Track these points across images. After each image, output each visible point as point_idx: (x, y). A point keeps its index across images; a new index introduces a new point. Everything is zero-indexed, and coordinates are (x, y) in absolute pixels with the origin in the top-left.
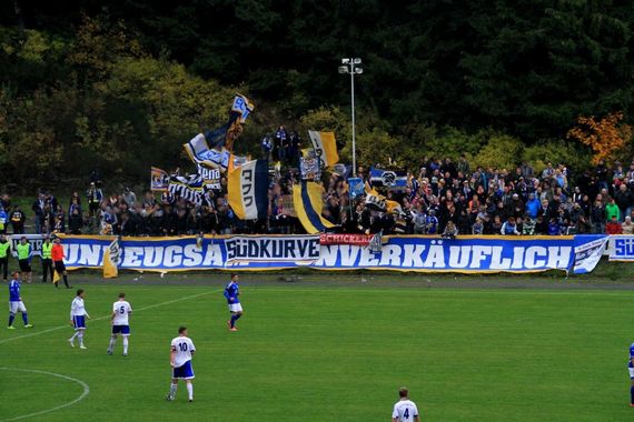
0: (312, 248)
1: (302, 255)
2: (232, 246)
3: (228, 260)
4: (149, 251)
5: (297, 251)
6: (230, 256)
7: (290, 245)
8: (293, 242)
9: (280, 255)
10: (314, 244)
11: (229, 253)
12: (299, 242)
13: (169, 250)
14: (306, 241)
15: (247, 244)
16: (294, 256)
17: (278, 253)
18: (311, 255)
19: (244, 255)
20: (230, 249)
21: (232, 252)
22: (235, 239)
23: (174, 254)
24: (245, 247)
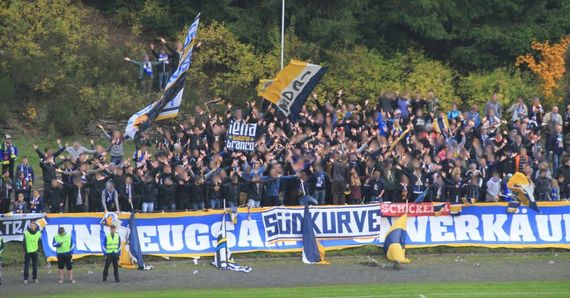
0: (372, 221)
1: (361, 229)
2: (271, 221)
3: (268, 238)
4: (164, 230)
5: (353, 225)
6: (270, 234)
7: (344, 217)
8: (347, 214)
9: (333, 231)
10: (375, 216)
11: (267, 229)
12: (355, 213)
13: (192, 229)
14: (364, 213)
15: (290, 218)
16: (350, 231)
17: (329, 228)
18: (371, 229)
19: (288, 232)
20: (268, 225)
21: (273, 229)
22: (276, 211)
23: (197, 234)
24: (288, 222)
